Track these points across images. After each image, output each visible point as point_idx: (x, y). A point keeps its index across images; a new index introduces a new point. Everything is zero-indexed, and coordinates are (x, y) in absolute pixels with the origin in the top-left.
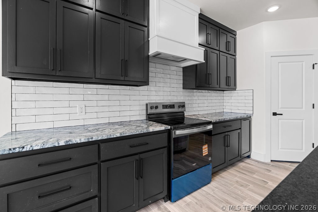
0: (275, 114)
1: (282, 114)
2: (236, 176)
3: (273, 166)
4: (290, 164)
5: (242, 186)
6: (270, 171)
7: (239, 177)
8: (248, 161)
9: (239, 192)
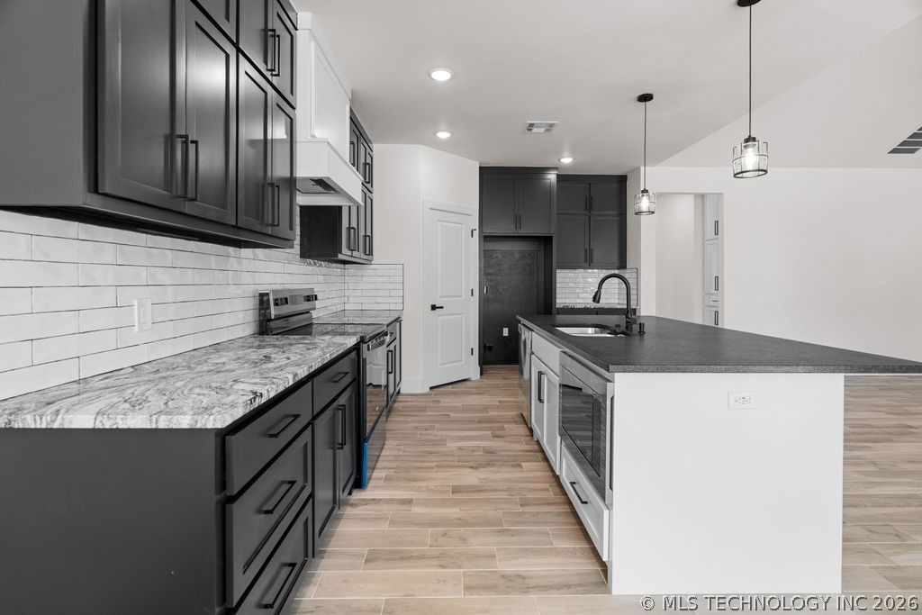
0: (434, 308)
1: (442, 307)
2: (407, 422)
3: (435, 394)
4: (450, 386)
5: (427, 430)
6: (439, 402)
7: (413, 422)
8: (400, 398)
9: (432, 437)
